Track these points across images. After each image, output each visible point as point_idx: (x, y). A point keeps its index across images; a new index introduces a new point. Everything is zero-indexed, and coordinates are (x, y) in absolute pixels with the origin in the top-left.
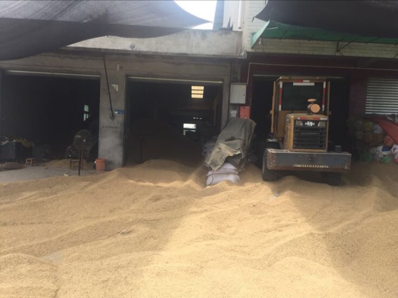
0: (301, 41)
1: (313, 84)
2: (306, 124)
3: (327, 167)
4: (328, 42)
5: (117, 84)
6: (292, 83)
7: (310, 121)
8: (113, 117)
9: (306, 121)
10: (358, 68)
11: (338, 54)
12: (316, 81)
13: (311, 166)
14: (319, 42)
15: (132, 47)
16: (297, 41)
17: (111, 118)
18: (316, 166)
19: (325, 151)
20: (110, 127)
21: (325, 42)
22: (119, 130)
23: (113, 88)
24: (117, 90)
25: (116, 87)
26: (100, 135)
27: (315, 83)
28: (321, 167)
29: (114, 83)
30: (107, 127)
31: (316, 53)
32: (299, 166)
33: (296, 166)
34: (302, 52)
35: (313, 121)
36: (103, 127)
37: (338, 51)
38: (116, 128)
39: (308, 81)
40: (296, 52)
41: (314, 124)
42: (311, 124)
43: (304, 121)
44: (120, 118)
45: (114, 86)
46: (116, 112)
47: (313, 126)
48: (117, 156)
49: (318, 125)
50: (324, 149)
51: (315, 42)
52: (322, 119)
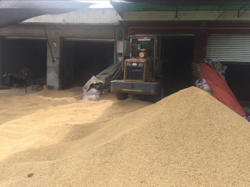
0: (153, 12)
1: (149, 40)
2: (132, 64)
3: (141, 91)
4: (170, 12)
5: (55, 42)
6: (137, 39)
7: (134, 63)
8: (54, 61)
9: (132, 63)
10: (201, 28)
11: (176, 19)
12: (152, 38)
13: (132, 90)
14: (164, 12)
15: (64, 21)
16: (150, 12)
17: (52, 62)
18: (135, 91)
19: (143, 81)
20: (53, 67)
21: (168, 12)
22: (57, 69)
23: (54, 45)
24: (56, 46)
25: (55, 44)
26: (47, 72)
27: (151, 39)
28: (137, 91)
29: (54, 42)
30: (51, 67)
31: (162, 19)
32: (126, 90)
33: (124, 90)
34: (153, 19)
35: (136, 63)
36: (49, 67)
37: (176, 17)
38: (55, 68)
39: (147, 38)
40: (149, 19)
41: (137, 64)
42: (135, 64)
43: (131, 63)
44: (57, 62)
45: (54, 43)
46: (55, 59)
47: (136, 66)
48: (56, 84)
49: (139, 65)
50: (142, 80)
51: (162, 12)
52: (141, 61)
